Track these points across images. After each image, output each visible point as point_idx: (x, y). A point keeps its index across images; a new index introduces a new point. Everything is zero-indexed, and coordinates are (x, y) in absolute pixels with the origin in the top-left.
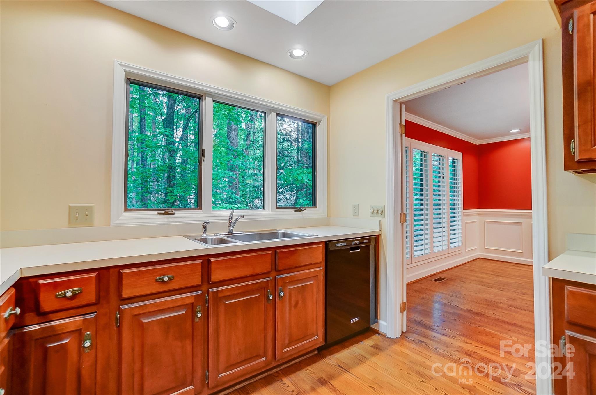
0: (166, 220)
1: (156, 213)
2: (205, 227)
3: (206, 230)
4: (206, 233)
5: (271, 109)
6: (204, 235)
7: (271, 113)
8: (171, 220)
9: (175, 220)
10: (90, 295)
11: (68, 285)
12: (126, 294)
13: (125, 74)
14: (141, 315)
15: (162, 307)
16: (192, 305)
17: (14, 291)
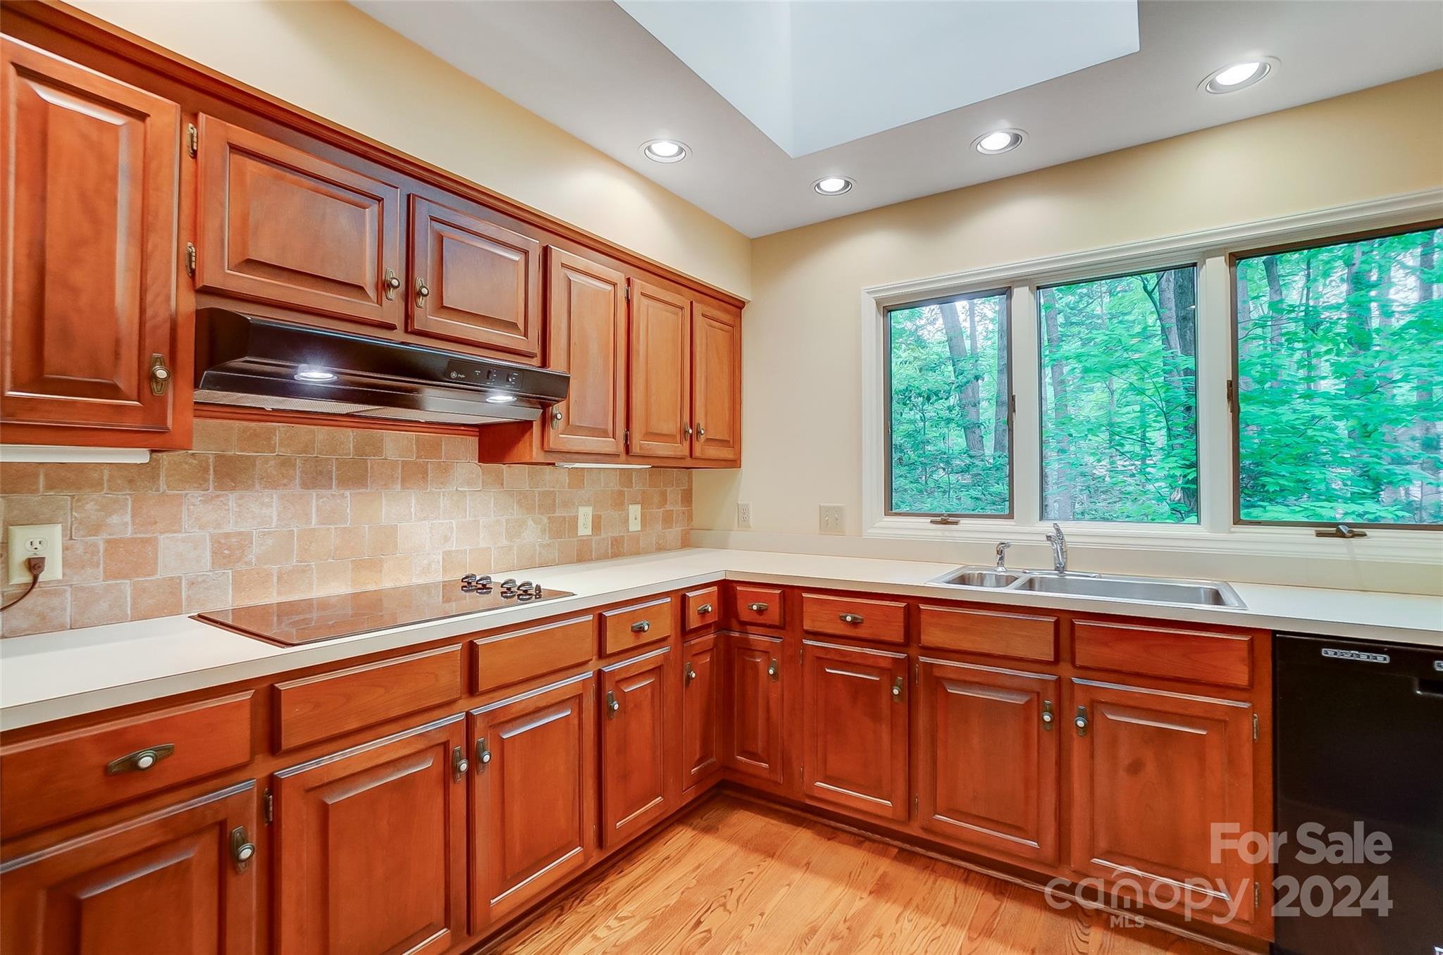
0: (939, 533)
1: (929, 520)
2: (1000, 552)
3: (1001, 559)
4: (1002, 565)
5: (1204, 252)
6: (1000, 569)
7: (1205, 262)
8: (947, 534)
9: (956, 534)
10: (774, 615)
11: (757, 597)
12: (807, 625)
13: (878, 304)
14: (823, 659)
15: (847, 659)
16: (890, 672)
17: (715, 589)
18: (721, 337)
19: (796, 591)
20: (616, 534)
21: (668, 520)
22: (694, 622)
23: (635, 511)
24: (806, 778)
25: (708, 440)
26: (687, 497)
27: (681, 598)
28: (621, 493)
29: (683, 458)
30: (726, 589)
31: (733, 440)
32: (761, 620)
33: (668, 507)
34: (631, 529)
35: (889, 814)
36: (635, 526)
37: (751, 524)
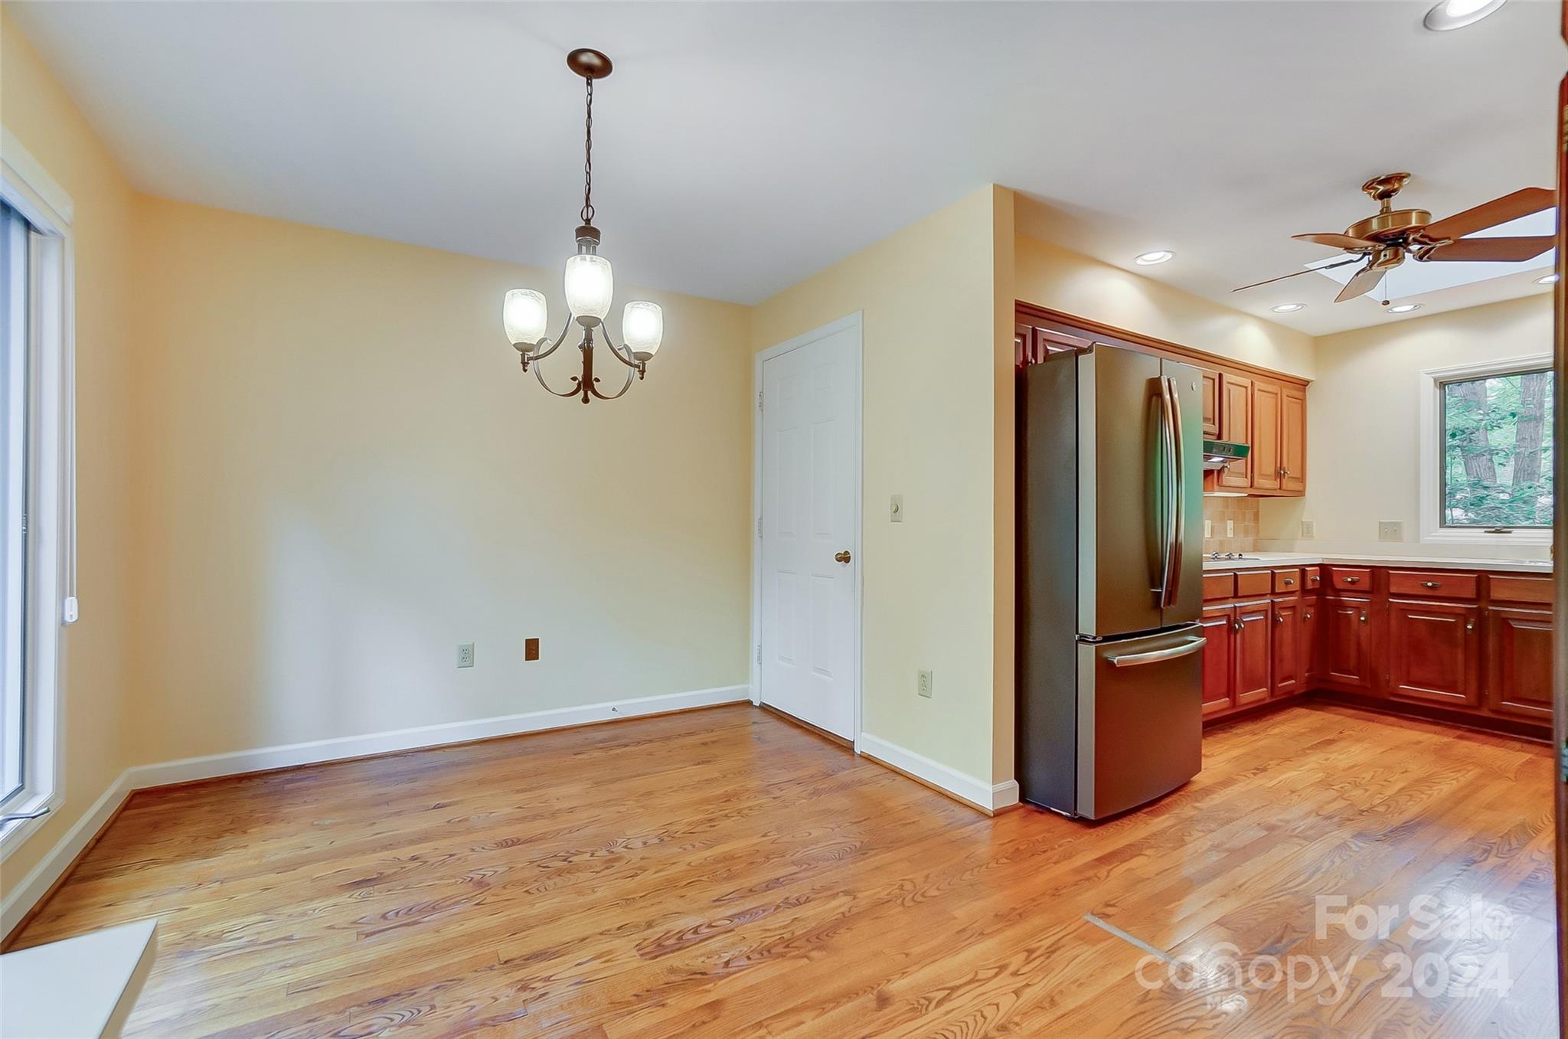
1: (1483, 530)
10: (1365, 585)
11: (1350, 574)
12: (1393, 590)
13: (1435, 380)
14: (1405, 610)
15: (1428, 609)
16: (1465, 617)
17: (1317, 568)
18: (1297, 407)
19: (1382, 570)
20: (1221, 539)
21: (1246, 532)
22: (1309, 585)
23: (1230, 524)
24: (1392, 683)
25: (1289, 477)
26: (1256, 517)
27: (1303, 570)
28: (1224, 512)
29: (1276, 490)
30: (1325, 569)
31: (1302, 479)
32: (1353, 587)
33: (1246, 524)
34: (1229, 536)
35: (1464, 702)
36: (1230, 534)
37: (1314, 535)
